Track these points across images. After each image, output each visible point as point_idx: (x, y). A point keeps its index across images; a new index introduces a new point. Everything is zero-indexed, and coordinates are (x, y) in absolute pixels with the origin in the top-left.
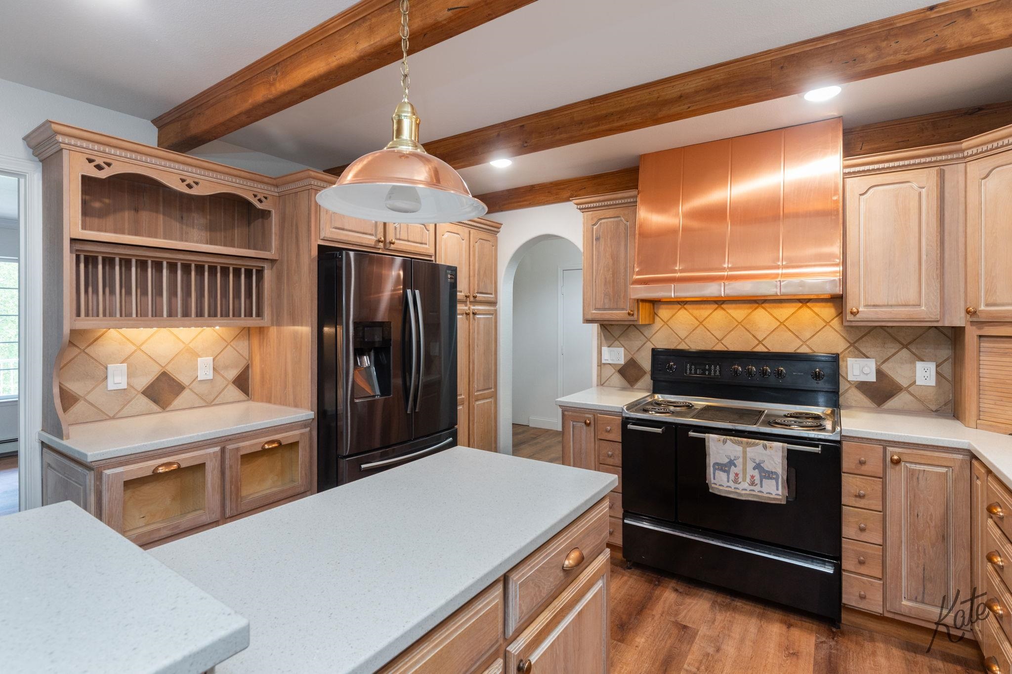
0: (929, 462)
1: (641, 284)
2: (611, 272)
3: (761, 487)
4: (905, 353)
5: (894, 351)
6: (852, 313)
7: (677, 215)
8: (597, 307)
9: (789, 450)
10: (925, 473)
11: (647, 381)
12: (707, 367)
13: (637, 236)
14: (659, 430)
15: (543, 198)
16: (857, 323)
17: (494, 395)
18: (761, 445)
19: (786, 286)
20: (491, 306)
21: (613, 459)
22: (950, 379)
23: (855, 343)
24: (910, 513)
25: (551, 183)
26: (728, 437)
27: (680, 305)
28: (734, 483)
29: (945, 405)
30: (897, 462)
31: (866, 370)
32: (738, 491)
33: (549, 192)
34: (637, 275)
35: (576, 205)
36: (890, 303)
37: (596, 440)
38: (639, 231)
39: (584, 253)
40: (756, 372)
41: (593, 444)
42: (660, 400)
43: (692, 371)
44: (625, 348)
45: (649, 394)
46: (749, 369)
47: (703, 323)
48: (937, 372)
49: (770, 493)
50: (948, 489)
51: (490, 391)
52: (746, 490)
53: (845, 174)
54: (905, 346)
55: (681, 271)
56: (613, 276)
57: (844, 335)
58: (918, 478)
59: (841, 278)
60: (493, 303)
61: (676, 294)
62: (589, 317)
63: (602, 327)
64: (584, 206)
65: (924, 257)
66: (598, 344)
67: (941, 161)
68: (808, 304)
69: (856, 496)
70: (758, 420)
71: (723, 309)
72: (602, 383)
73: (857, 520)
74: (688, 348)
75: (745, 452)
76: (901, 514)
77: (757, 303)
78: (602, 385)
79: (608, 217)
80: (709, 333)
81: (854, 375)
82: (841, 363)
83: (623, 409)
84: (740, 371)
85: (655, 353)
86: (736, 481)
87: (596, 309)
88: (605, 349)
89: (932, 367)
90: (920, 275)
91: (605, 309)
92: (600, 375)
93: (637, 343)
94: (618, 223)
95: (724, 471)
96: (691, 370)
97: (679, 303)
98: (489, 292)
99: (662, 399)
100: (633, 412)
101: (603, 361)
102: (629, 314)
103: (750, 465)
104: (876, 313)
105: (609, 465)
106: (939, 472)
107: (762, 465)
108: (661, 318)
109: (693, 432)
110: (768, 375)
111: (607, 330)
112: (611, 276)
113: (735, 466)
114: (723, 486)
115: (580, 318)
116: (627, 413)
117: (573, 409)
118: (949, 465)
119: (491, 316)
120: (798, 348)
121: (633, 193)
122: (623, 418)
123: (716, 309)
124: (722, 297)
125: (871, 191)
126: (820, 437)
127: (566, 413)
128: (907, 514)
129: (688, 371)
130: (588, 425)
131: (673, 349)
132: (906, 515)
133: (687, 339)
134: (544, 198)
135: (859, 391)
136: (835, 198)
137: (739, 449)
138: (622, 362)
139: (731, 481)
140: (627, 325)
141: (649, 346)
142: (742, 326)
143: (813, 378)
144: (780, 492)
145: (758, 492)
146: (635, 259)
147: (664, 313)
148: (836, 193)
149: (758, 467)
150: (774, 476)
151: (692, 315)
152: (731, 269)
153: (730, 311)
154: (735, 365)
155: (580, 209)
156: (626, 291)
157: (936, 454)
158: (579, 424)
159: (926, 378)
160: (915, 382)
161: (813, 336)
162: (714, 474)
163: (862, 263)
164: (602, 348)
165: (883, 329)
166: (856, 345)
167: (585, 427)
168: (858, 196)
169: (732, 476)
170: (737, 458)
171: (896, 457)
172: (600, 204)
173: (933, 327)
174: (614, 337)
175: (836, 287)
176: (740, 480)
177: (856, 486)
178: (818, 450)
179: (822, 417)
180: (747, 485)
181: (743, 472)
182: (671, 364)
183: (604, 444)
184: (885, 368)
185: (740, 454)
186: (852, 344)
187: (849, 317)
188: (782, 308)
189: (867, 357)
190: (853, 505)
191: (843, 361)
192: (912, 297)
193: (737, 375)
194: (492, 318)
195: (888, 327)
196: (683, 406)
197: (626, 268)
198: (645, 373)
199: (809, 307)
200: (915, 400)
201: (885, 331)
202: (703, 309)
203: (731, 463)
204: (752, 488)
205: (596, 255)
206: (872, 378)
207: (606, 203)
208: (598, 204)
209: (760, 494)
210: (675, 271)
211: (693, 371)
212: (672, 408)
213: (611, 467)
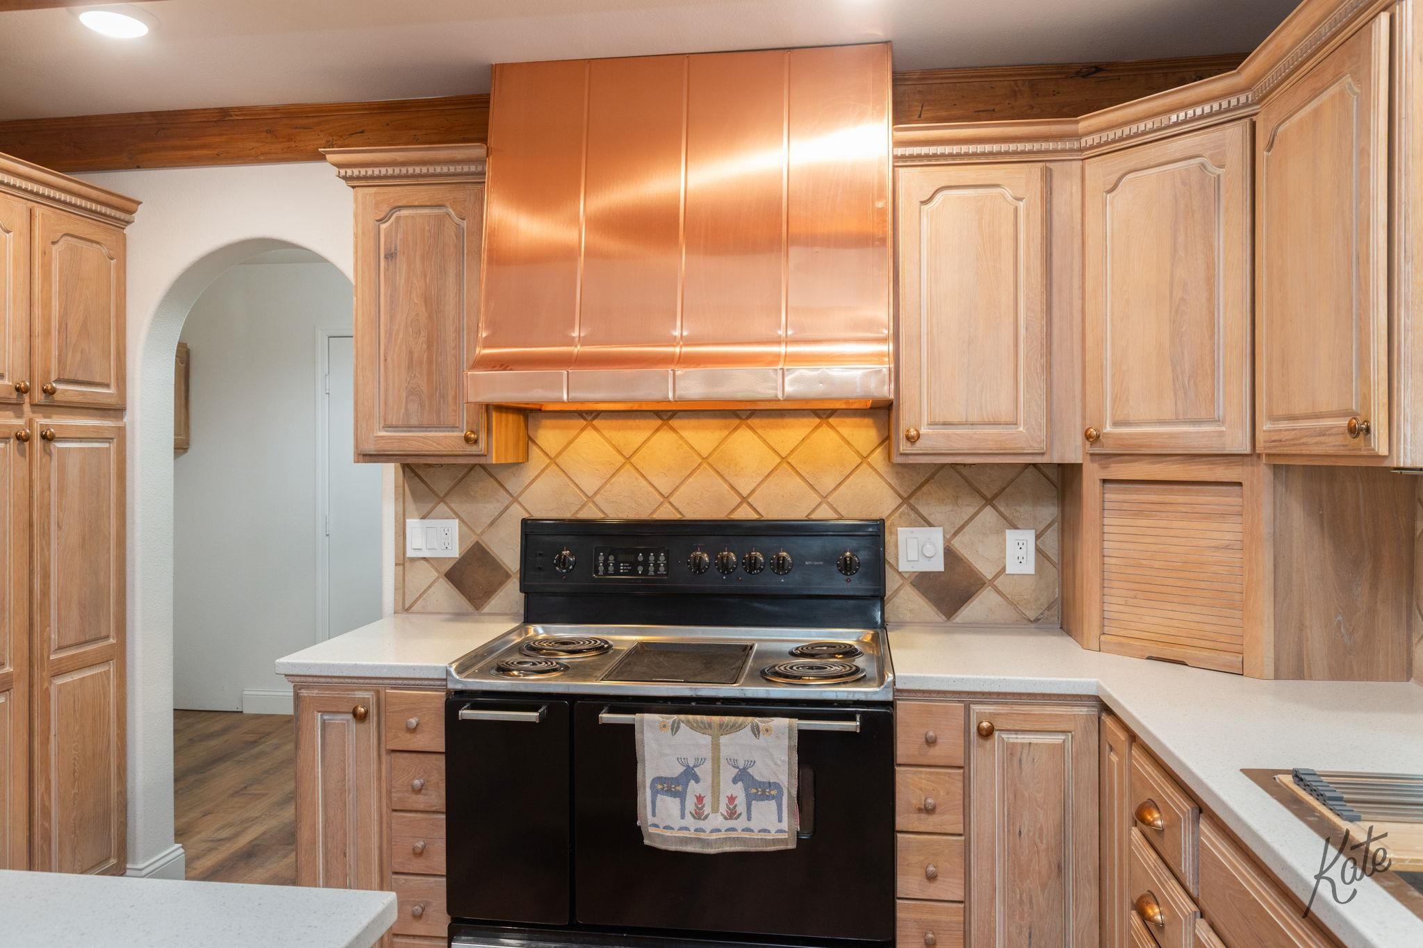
0: (1037, 728)
1: (493, 368)
2: (423, 339)
3: (749, 819)
4: (988, 515)
5: (972, 510)
6: (908, 438)
7: (575, 220)
8: (389, 422)
9: (803, 734)
10: (1032, 749)
11: (511, 595)
12: (641, 557)
13: (484, 256)
14: (532, 716)
15: (254, 144)
16: (917, 457)
17: (119, 655)
18: (749, 726)
19: (795, 381)
20: (103, 417)
21: (426, 795)
22: (1055, 559)
23: (910, 497)
24: (1008, 831)
25: (275, 109)
26: (682, 717)
27: (584, 419)
28: (694, 818)
29: (1049, 608)
30: (986, 734)
31: (929, 550)
32: (702, 835)
33: (269, 132)
34: (485, 347)
35: (336, 169)
36: (971, 419)
37: (383, 752)
38: (490, 243)
39: (356, 286)
40: (737, 564)
41: (374, 767)
42: (540, 637)
43: (609, 569)
44: (462, 520)
45: (516, 625)
46: (722, 558)
47: (633, 460)
48: (1038, 550)
49: (765, 831)
50: (1066, 773)
51: (106, 643)
52: (719, 830)
53: (896, 158)
54: (990, 501)
55: (584, 341)
56: (429, 347)
57: (892, 483)
58: (1020, 761)
59: (892, 366)
60: (116, 410)
61: (572, 395)
62: (371, 448)
63: (407, 469)
64: (356, 172)
65: (1022, 331)
66: (396, 513)
67: (1047, 152)
68: (831, 420)
69: (920, 810)
70: (741, 668)
71: (673, 429)
72: (407, 606)
73: (922, 858)
74: (602, 516)
75: (716, 747)
76: (994, 833)
77: (739, 417)
78: (407, 610)
79: (416, 204)
80: (644, 483)
81: (908, 561)
82: (888, 538)
83: (448, 672)
84: (706, 564)
85: (532, 530)
86: (698, 815)
87: (387, 427)
88: (413, 524)
89: (1028, 537)
90: (1017, 365)
91: (410, 428)
92: (401, 588)
93: (489, 509)
94: (440, 220)
95: (675, 794)
96: (606, 565)
97: (581, 414)
98: (98, 380)
99: (544, 635)
100: (474, 675)
101: (410, 553)
102: (467, 439)
103: (728, 773)
104: (948, 437)
105: (416, 811)
106: (1053, 744)
107: (750, 771)
108: (542, 450)
109: (609, 712)
110: (760, 569)
111: (419, 476)
112: (425, 346)
113: (697, 780)
114: (672, 829)
115: (348, 449)
116: (458, 682)
117: (322, 680)
118: (1067, 729)
119: (106, 445)
120: (813, 511)
121: (476, 151)
122: (449, 692)
123: (658, 430)
124: (670, 401)
125: (939, 196)
126: (857, 697)
127: (304, 693)
128: (1004, 831)
129: (601, 568)
130: (361, 718)
131: (570, 520)
132: (1002, 834)
133: (598, 496)
134: (259, 145)
135: (916, 591)
136: (880, 204)
137: (705, 740)
138: (455, 552)
139: (688, 816)
140: (465, 466)
141: (517, 514)
142: (710, 465)
143: (840, 571)
144: (785, 825)
145: (743, 830)
146: (479, 309)
147: (549, 436)
148: (881, 196)
149: (743, 776)
150: (773, 793)
151: (609, 442)
152: (688, 342)
153: (685, 434)
154: (697, 551)
155: (345, 178)
156: (459, 385)
157: (1049, 710)
158: (338, 719)
159: (1020, 559)
160: (1004, 569)
161: (840, 484)
162: (654, 803)
163: (924, 339)
164: (407, 520)
165: (953, 469)
166: (912, 501)
167: (353, 725)
168: (918, 204)
169: (690, 804)
170: (700, 762)
171: (985, 724)
172: (397, 171)
173: (1030, 464)
174: (437, 495)
175: (884, 385)
176: (707, 810)
177: (921, 789)
178: (853, 726)
179: (856, 650)
180: (720, 818)
181: (713, 792)
182: (564, 553)
183: (403, 760)
184: (958, 544)
185: (707, 753)
186: (905, 500)
187: (904, 447)
188: (784, 427)
189: (930, 525)
190: (914, 830)
191: (891, 533)
192: (1003, 407)
193: (701, 573)
194: (108, 449)
195: (965, 465)
196: (589, 650)
197: (459, 331)
198: (508, 576)
199: (832, 427)
200: (1005, 603)
201: (959, 473)
202: (631, 428)
203: (690, 774)
204: (731, 823)
205: (385, 295)
206: (938, 565)
207: (411, 170)
208: (390, 171)
209: (746, 835)
210: (571, 342)
211: (611, 569)
212: (565, 658)
213: (419, 815)
